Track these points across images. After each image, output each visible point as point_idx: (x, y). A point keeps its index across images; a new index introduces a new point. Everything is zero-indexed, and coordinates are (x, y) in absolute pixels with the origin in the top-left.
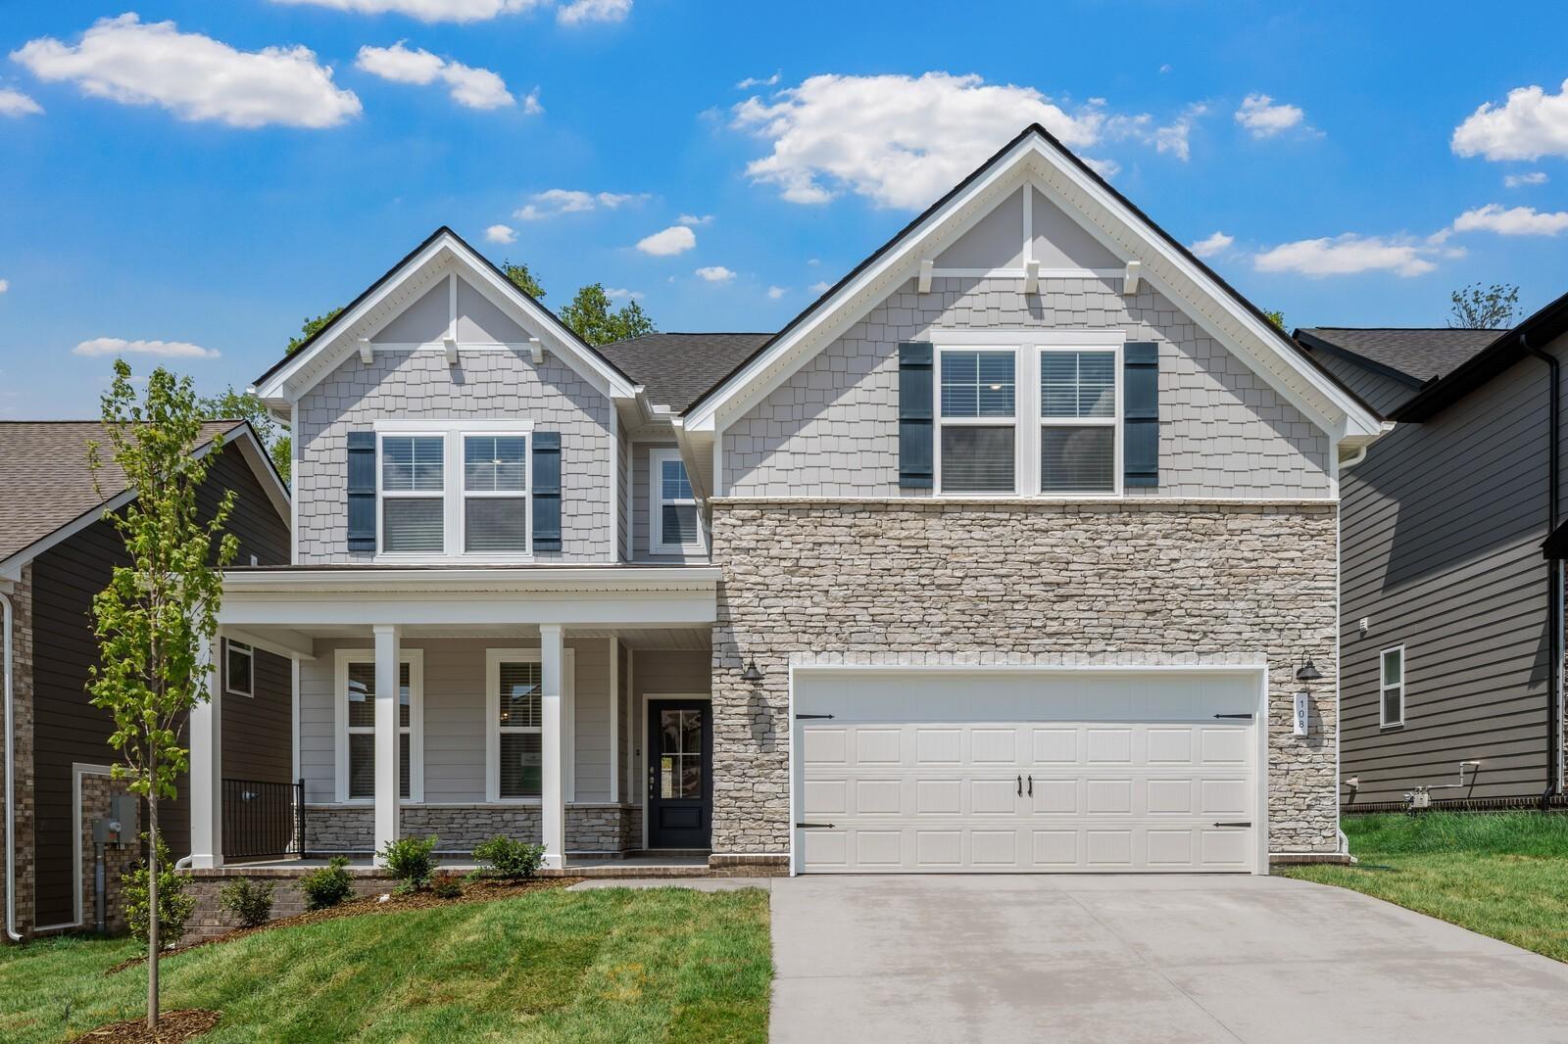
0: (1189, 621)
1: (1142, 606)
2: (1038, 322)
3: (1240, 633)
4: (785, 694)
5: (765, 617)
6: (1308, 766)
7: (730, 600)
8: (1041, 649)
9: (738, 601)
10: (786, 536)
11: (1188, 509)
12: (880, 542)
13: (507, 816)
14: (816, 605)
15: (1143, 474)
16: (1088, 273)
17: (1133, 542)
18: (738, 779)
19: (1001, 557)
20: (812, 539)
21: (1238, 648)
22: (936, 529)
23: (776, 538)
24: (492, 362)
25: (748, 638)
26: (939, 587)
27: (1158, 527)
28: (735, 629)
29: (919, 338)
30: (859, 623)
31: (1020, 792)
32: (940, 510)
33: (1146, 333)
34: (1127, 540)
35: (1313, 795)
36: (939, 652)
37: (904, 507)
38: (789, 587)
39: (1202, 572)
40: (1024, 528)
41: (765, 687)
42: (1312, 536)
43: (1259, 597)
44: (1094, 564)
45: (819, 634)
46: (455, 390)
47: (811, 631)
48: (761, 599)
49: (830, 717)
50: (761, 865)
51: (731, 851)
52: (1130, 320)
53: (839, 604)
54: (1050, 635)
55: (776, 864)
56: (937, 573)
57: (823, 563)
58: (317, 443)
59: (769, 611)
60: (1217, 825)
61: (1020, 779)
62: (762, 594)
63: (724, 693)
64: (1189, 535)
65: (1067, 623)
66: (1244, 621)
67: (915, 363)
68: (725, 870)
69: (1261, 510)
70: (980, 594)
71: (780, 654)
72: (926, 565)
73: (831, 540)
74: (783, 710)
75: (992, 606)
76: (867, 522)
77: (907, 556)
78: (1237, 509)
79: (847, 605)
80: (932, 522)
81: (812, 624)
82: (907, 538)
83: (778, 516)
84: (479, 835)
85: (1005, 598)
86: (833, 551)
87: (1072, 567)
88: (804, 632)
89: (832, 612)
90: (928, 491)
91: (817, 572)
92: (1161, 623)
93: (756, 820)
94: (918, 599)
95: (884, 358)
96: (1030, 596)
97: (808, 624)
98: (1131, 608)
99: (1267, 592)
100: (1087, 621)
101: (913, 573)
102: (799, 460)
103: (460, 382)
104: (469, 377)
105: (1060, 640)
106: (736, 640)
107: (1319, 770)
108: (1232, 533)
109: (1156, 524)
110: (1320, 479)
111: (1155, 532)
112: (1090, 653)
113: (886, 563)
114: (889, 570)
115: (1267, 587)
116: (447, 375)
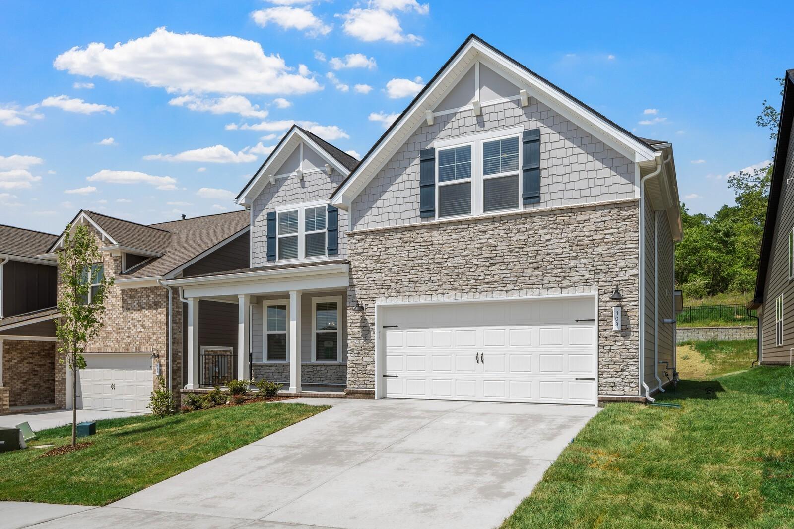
0: (556, 271)
1: (532, 266)
2: (482, 129)
3: (583, 276)
4: (374, 317)
5: (367, 283)
6: (622, 347)
7: (354, 276)
8: (483, 290)
9: (356, 276)
10: (375, 246)
11: (555, 213)
12: (412, 244)
13: (318, 368)
14: (386, 276)
15: (533, 197)
16: (506, 100)
17: (527, 233)
18: (356, 355)
19: (464, 247)
20: (385, 246)
21: (582, 284)
22: (436, 236)
23: (372, 247)
24: (315, 177)
25: (360, 292)
26: (437, 263)
27: (540, 224)
28: (356, 289)
29: (430, 146)
30: (404, 283)
31: (478, 361)
32: (437, 227)
33: (534, 124)
34: (524, 232)
35: (625, 363)
36: (437, 294)
37: (422, 227)
38: (375, 269)
39: (562, 245)
40: (475, 231)
41: (367, 314)
42: (624, 220)
43: (594, 256)
44: (508, 246)
45: (387, 289)
46: (302, 190)
47: (384, 288)
48: (365, 275)
49: (397, 326)
50: (364, 394)
51: (354, 387)
52: (526, 119)
53: (396, 275)
54: (487, 283)
55: (370, 394)
56: (436, 256)
57: (389, 256)
58: (258, 219)
59: (369, 280)
60: (577, 379)
61: (478, 354)
62: (365, 272)
63: (352, 317)
64: (555, 226)
65: (495, 277)
66: (585, 269)
67: (427, 158)
68: (351, 396)
69: (595, 208)
70: (455, 265)
71: (373, 299)
72: (431, 254)
73: (392, 245)
74: (373, 324)
75: (460, 271)
76: (407, 236)
77: (424, 250)
78: (581, 209)
79: (399, 275)
80: (435, 233)
81: (385, 285)
82: (423, 241)
83: (372, 237)
84: (308, 376)
85: (466, 266)
86: (392, 251)
87: (497, 248)
88: (382, 289)
89: (393, 278)
90: (433, 218)
91: (387, 261)
92: (541, 274)
93: (363, 374)
94: (428, 270)
95: (415, 159)
96: (478, 265)
97: (383, 285)
98: (526, 267)
99: (597, 252)
100: (505, 275)
101: (426, 258)
102: (381, 211)
103: (303, 187)
104: (307, 184)
105: (492, 286)
106: (356, 294)
107: (628, 349)
108: (578, 222)
109: (539, 223)
110: (629, 187)
111: (538, 227)
112: (506, 291)
113: (415, 254)
114: (416, 257)
115: (598, 250)
116: (299, 185)
